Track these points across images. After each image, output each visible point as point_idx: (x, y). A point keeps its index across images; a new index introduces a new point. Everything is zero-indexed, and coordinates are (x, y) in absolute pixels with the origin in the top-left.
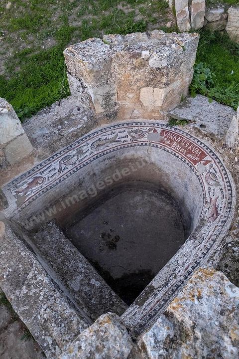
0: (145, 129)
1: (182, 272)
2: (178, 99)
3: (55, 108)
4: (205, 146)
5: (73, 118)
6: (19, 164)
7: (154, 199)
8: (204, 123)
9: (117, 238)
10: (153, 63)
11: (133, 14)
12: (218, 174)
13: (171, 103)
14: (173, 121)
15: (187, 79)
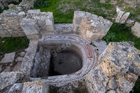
0: (84, 41)
2: (97, 39)
3: (67, 25)
4: (94, 56)
5: (68, 29)
6: (49, 32)
7: (78, 60)
8: (99, 49)
9: (62, 63)
10: (92, 24)
11: (105, 12)
12: (90, 65)
13: (94, 38)
14: (91, 44)
15: (103, 35)
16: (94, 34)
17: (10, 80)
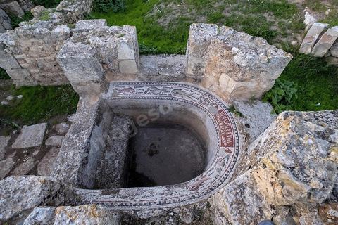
0: (212, 101)
1: (138, 200)
2: (248, 96)
3: (170, 57)
4: (238, 140)
5: (173, 68)
6: (126, 75)
7: (196, 148)
8: (251, 124)
11: (272, 23)
12: (227, 165)
13: (240, 95)
14: (232, 109)
15: (265, 86)
16: (241, 84)
17: (26, 196)
